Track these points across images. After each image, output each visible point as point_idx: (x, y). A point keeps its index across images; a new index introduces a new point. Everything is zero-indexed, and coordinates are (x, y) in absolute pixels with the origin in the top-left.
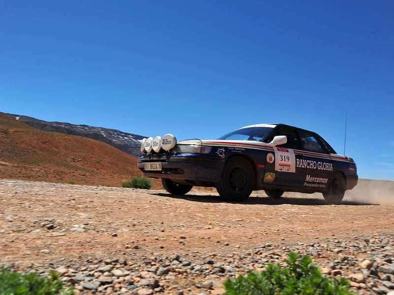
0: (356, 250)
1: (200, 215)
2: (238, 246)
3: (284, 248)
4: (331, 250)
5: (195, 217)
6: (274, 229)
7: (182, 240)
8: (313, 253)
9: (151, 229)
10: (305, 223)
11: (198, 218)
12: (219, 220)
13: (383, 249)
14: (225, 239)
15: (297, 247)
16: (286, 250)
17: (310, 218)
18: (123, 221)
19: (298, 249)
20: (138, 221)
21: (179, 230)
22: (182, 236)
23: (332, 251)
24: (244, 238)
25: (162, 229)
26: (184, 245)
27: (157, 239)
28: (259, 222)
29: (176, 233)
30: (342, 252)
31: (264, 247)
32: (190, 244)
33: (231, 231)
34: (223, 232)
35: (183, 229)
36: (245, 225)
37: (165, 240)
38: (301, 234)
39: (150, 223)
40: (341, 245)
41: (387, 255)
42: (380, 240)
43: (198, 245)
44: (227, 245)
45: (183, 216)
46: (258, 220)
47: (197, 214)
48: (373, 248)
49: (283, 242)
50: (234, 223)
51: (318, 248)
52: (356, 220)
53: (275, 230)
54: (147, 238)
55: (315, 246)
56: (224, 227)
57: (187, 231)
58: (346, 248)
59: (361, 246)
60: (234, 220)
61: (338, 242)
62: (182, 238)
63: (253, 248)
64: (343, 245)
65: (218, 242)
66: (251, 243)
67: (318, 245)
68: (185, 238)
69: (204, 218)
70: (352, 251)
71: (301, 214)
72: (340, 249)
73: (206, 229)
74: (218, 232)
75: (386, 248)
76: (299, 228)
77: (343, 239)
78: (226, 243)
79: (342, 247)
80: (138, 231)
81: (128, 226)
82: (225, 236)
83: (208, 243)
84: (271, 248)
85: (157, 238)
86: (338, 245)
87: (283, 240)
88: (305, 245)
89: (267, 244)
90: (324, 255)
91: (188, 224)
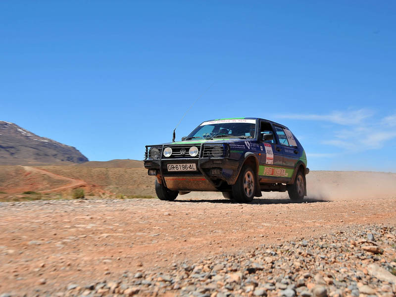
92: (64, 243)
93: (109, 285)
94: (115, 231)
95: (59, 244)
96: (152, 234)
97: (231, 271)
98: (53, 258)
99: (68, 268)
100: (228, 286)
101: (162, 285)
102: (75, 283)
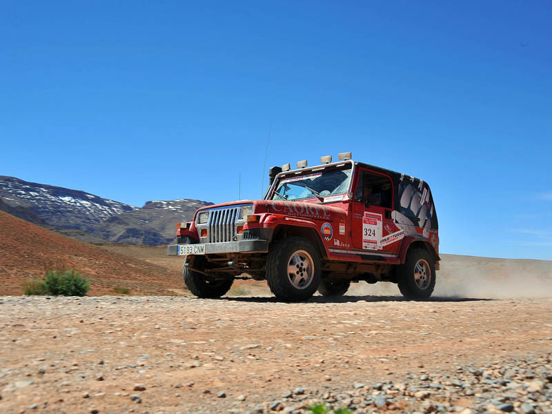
0: (457, 392)
1: (177, 341)
2: (241, 397)
3: (326, 396)
4: (412, 394)
5: (168, 347)
6: (316, 360)
7: (137, 394)
8: (376, 402)
9: (77, 377)
10: (375, 347)
11: (175, 348)
12: (215, 348)
13: (504, 388)
14: (220, 384)
15: (351, 392)
16: (331, 399)
17: (385, 336)
18: (20, 365)
19: (351, 396)
20: (50, 362)
21: (133, 375)
22: (137, 385)
23: (413, 396)
24: (256, 382)
25: (99, 375)
26: (140, 402)
27: (87, 397)
28: (289, 349)
29: (128, 382)
30: (431, 397)
31: (291, 396)
32: (151, 401)
33: (233, 370)
34: (218, 372)
35: (141, 372)
36: (261, 355)
37: (102, 397)
38: (363, 367)
39: (75, 365)
40: (431, 385)
41: (507, 399)
42: (502, 371)
43: (166, 400)
44: (224, 396)
45: (144, 347)
46: (289, 345)
47: (172, 340)
48: (486, 387)
49: (328, 384)
50: (241, 353)
51: (389, 392)
52: (468, 335)
53: (317, 363)
54: (66, 397)
55: (385, 388)
56: (223, 362)
57: (147, 375)
58: (439, 389)
59: (467, 384)
60: (242, 348)
61: (427, 379)
62: (137, 389)
63: (270, 398)
64: (435, 383)
65: (207, 392)
66: (268, 390)
67: (389, 386)
68: (143, 389)
69: (184, 347)
70: (448, 394)
71: (370, 330)
72: (426, 392)
73: (186, 369)
74: (208, 372)
75: (509, 385)
76: (362, 356)
77: (438, 373)
78: (221, 393)
79: (433, 388)
80: (48, 384)
81: (29, 375)
82: (223, 380)
83: (186, 396)
84: (303, 396)
85: (86, 393)
86: (426, 384)
87: (330, 380)
88: (366, 387)
89: (297, 390)
90: (397, 405)
91: (153, 361)
92: (335, 339)
93: (397, 386)
94: (383, 328)
95: (330, 340)
96: (423, 333)
97: (527, 378)
98: (330, 354)
99: (347, 366)
100: (530, 396)
101: (453, 390)
102: (360, 382)
